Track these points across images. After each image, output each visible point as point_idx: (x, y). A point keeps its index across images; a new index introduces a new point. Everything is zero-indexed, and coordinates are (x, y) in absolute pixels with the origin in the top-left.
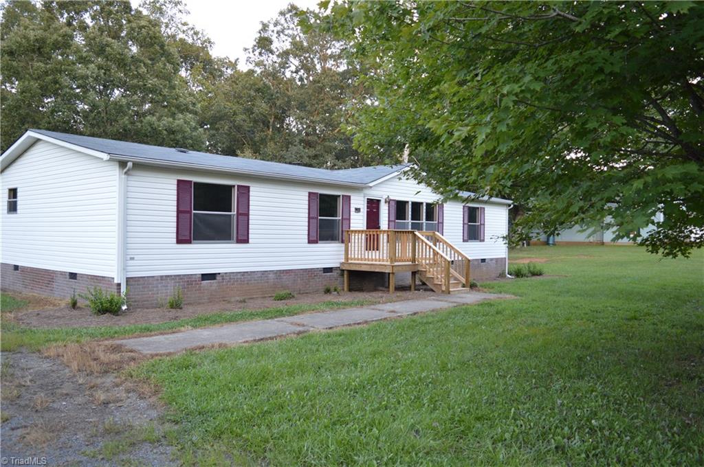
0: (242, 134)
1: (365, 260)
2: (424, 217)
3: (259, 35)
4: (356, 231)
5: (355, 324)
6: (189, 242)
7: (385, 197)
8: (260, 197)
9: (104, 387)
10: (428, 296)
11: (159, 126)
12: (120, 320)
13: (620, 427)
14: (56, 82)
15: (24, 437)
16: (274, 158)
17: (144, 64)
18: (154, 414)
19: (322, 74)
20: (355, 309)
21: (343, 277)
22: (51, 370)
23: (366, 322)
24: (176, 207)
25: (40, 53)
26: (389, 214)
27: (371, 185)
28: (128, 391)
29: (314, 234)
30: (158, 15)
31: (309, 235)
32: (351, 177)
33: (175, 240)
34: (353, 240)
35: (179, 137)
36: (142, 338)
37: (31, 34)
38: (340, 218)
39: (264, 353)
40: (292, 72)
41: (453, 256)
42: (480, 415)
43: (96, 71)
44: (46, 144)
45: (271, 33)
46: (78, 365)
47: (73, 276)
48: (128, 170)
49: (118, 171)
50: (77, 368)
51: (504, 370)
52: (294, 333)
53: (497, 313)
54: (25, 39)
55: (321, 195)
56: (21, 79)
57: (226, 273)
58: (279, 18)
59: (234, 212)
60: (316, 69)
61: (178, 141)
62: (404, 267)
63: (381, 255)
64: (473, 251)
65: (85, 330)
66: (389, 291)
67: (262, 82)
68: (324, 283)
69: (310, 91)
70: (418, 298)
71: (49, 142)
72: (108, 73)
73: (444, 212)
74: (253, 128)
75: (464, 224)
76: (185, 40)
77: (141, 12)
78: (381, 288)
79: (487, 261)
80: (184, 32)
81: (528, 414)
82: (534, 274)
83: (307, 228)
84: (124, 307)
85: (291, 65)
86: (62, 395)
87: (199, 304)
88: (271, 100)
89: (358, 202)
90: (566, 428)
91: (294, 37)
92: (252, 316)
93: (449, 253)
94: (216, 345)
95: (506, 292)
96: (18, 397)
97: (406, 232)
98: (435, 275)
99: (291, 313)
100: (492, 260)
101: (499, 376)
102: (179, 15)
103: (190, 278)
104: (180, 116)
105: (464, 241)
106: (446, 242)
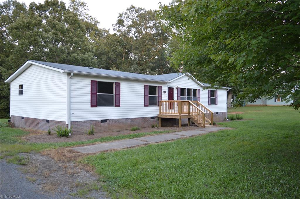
0: (111, 60)
1: (168, 113)
2: (192, 95)
3: (118, 19)
4: (164, 101)
5: (168, 140)
6: (96, 106)
7: (176, 86)
8: (125, 87)
9: (70, 167)
10: (196, 129)
11: (78, 58)
12: (69, 139)
13: (293, 183)
14: (35, 40)
15: (44, 188)
16: (125, 71)
17: (72, 32)
18: (94, 178)
19: (145, 35)
20: (166, 134)
21: (159, 121)
22: (46, 160)
23: (172, 140)
24: (90, 92)
25: (29, 28)
26: (178, 94)
27: (170, 81)
28: (81, 169)
29: (147, 102)
30: (76, 11)
31: (145, 103)
32: (161, 78)
33: (90, 105)
34: (163, 105)
35: (86, 62)
36: (81, 147)
37: (25, 20)
38: (158, 96)
39: (134, 153)
40: (133, 34)
41: (205, 111)
42: (232, 179)
43: (52, 35)
44: (36, 66)
45: (124, 18)
46: (58, 158)
47: (48, 121)
48: (71, 77)
49: (67, 77)
50: (57, 159)
51: (236, 160)
52: (144, 145)
53: (228, 135)
54: (22, 22)
55: (149, 86)
56: (21, 39)
57: (111, 119)
58: (127, 12)
59: (114, 94)
60: (143, 33)
61: (86, 64)
62: (185, 116)
63: (175, 111)
64: (213, 109)
65: (56, 144)
66: (179, 126)
67: (120, 39)
68: (151, 123)
69: (141, 42)
70: (192, 130)
71: (36, 65)
72: (57, 36)
73: (201, 92)
74: (116, 58)
75: (209, 97)
76: (87, 21)
77: (70, 10)
78: (174, 125)
79: (218, 113)
80: (87, 18)
81: (252, 178)
82: (239, 119)
83: (144, 100)
84: (70, 134)
85: (132, 31)
86: (54, 170)
87: (100, 132)
88: (124, 47)
89: (165, 89)
90: (270, 184)
91: (133, 19)
92: (124, 137)
93: (204, 110)
94: (113, 150)
95: (229, 127)
96: (36, 172)
97: (185, 101)
98: (199, 119)
99: (140, 136)
100: (220, 113)
101: (235, 162)
102: (85, 11)
103: (96, 122)
104: (87, 53)
105: (209, 105)
106: (202, 106)
